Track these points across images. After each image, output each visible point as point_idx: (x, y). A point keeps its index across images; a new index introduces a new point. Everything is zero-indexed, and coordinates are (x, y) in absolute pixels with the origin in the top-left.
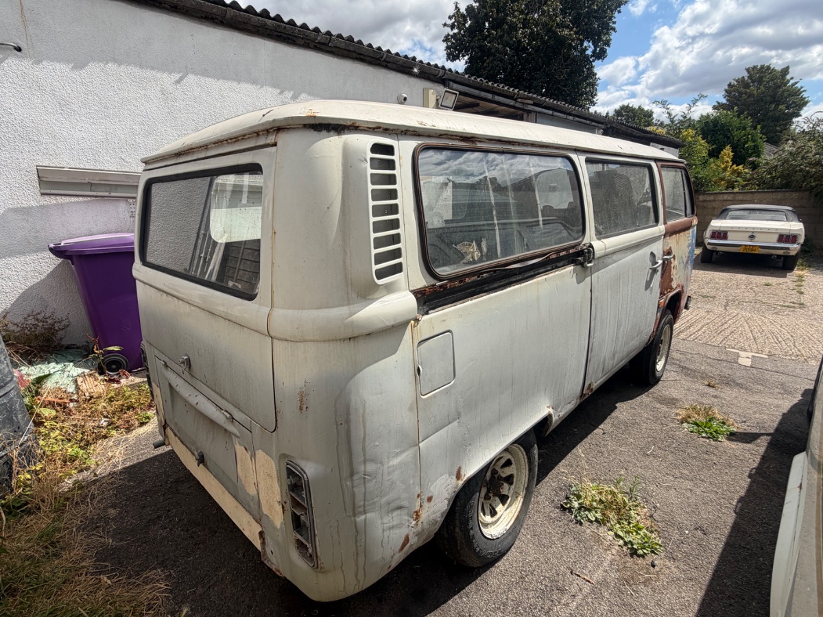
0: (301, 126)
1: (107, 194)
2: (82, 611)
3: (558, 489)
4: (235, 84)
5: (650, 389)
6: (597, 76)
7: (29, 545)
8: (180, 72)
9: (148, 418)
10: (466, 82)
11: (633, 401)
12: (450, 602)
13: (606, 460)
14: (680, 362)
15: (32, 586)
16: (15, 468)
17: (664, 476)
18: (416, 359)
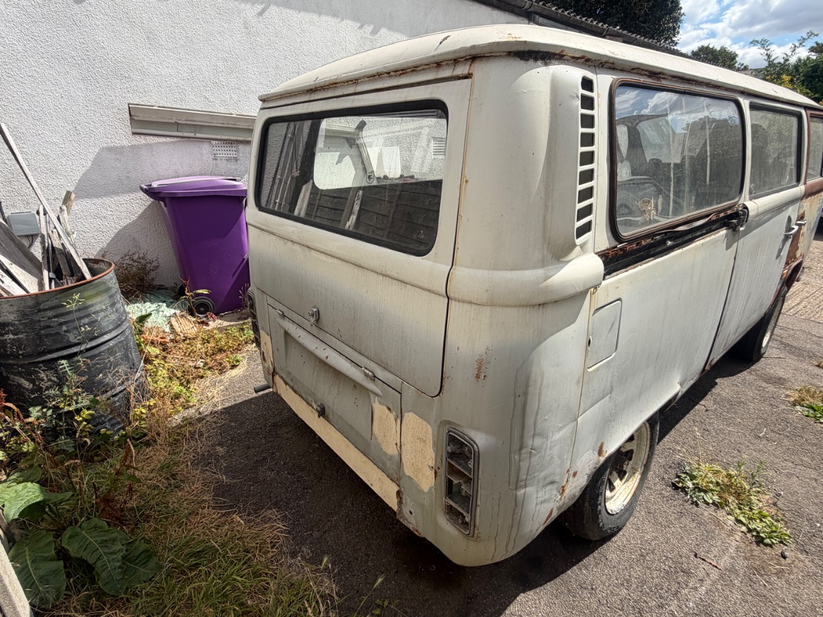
0: (504, 54)
1: (192, 135)
2: (215, 544)
3: (667, 467)
4: (315, 17)
5: (752, 365)
6: (682, 11)
7: (152, 475)
8: (262, 3)
9: (238, 361)
10: (553, 16)
11: (735, 377)
12: (569, 572)
13: (715, 439)
14: (782, 338)
15: (162, 514)
16: (132, 402)
17: (783, 462)
18: (590, 330)
